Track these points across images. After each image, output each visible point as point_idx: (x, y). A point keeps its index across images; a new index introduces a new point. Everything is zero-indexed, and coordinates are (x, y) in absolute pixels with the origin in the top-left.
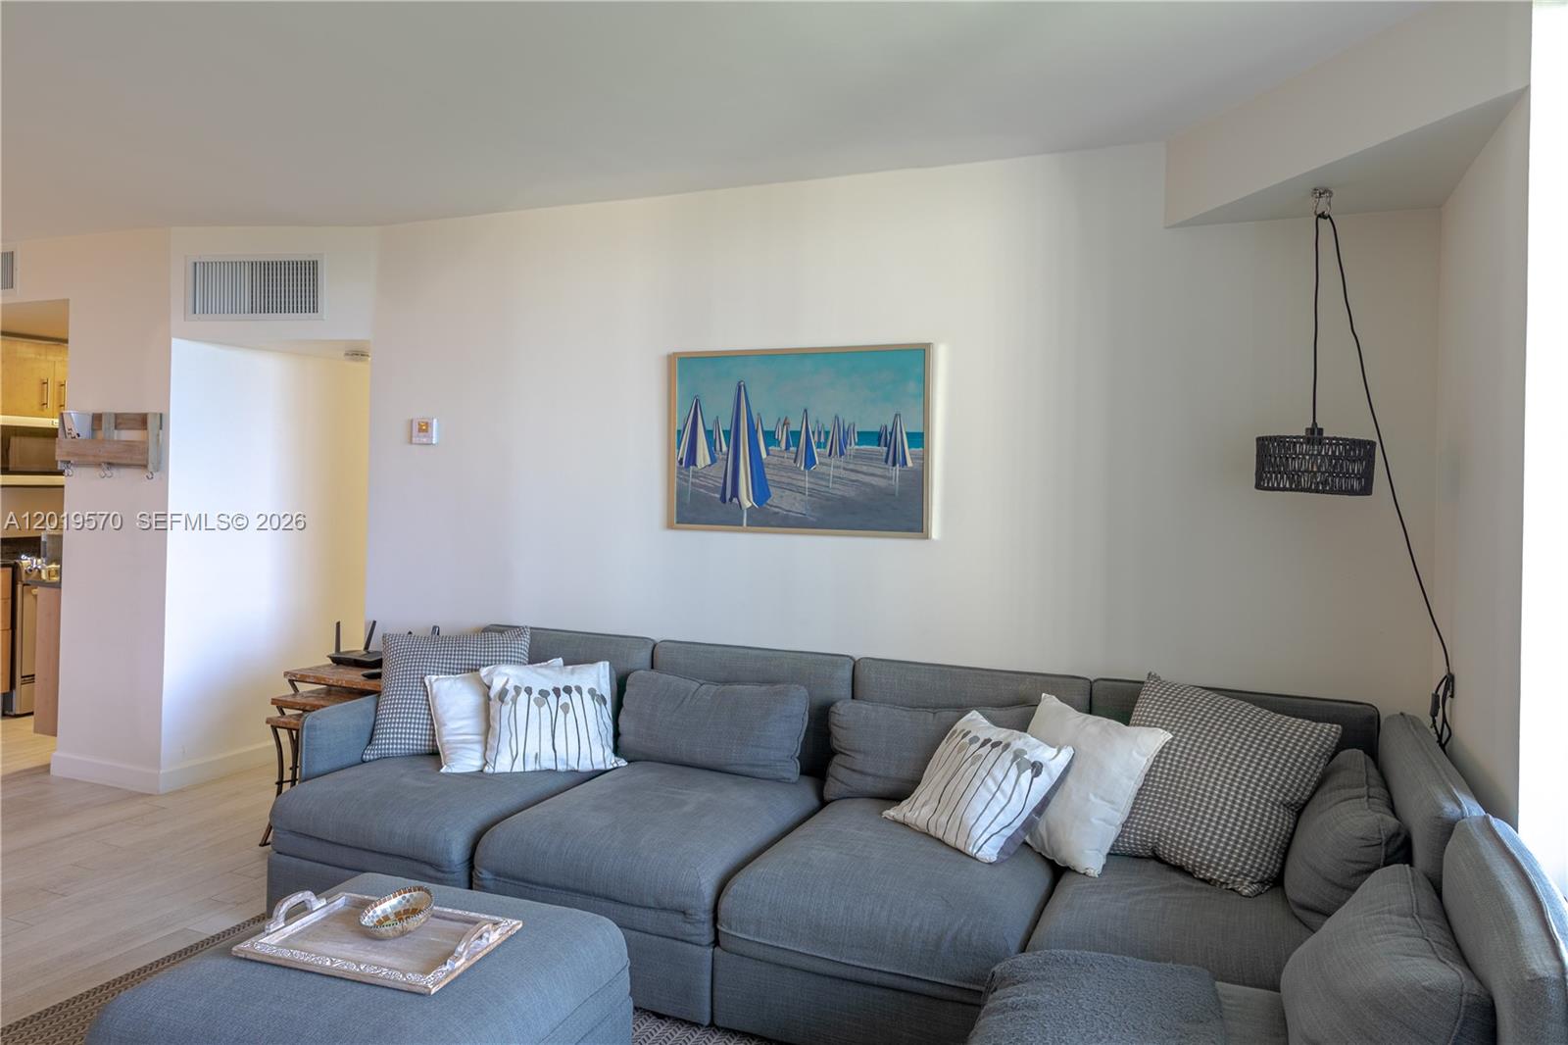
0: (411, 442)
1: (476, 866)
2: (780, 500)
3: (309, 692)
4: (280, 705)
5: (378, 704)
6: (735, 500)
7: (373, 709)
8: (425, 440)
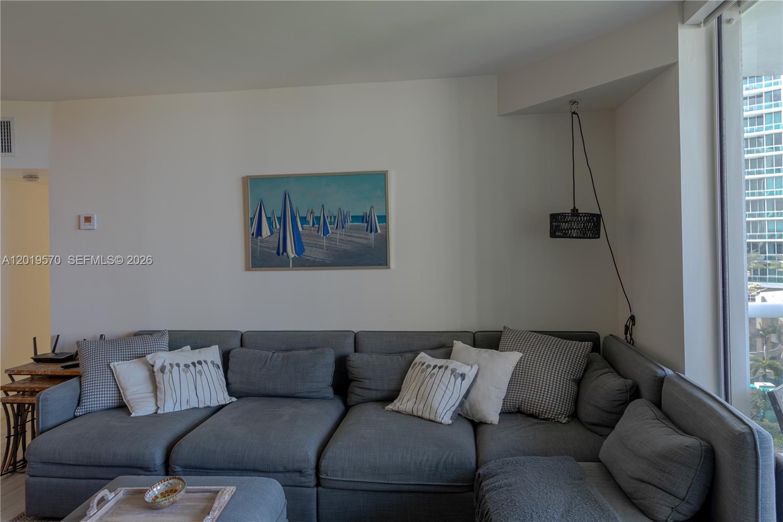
0: (79, 228)
1: (171, 465)
2: (310, 253)
3: (23, 380)
4: (5, 390)
5: (80, 382)
6: (285, 254)
7: (78, 385)
8: (89, 227)
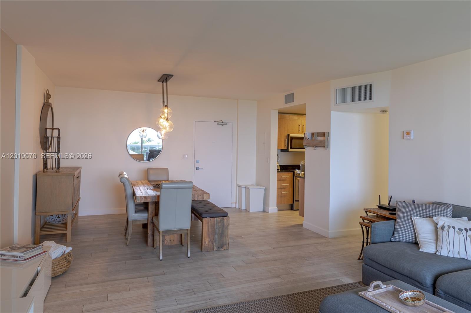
0: (403, 138)
1: (436, 288)
3: (371, 216)
4: (363, 218)
5: (395, 223)
7: (394, 225)
8: (408, 138)
